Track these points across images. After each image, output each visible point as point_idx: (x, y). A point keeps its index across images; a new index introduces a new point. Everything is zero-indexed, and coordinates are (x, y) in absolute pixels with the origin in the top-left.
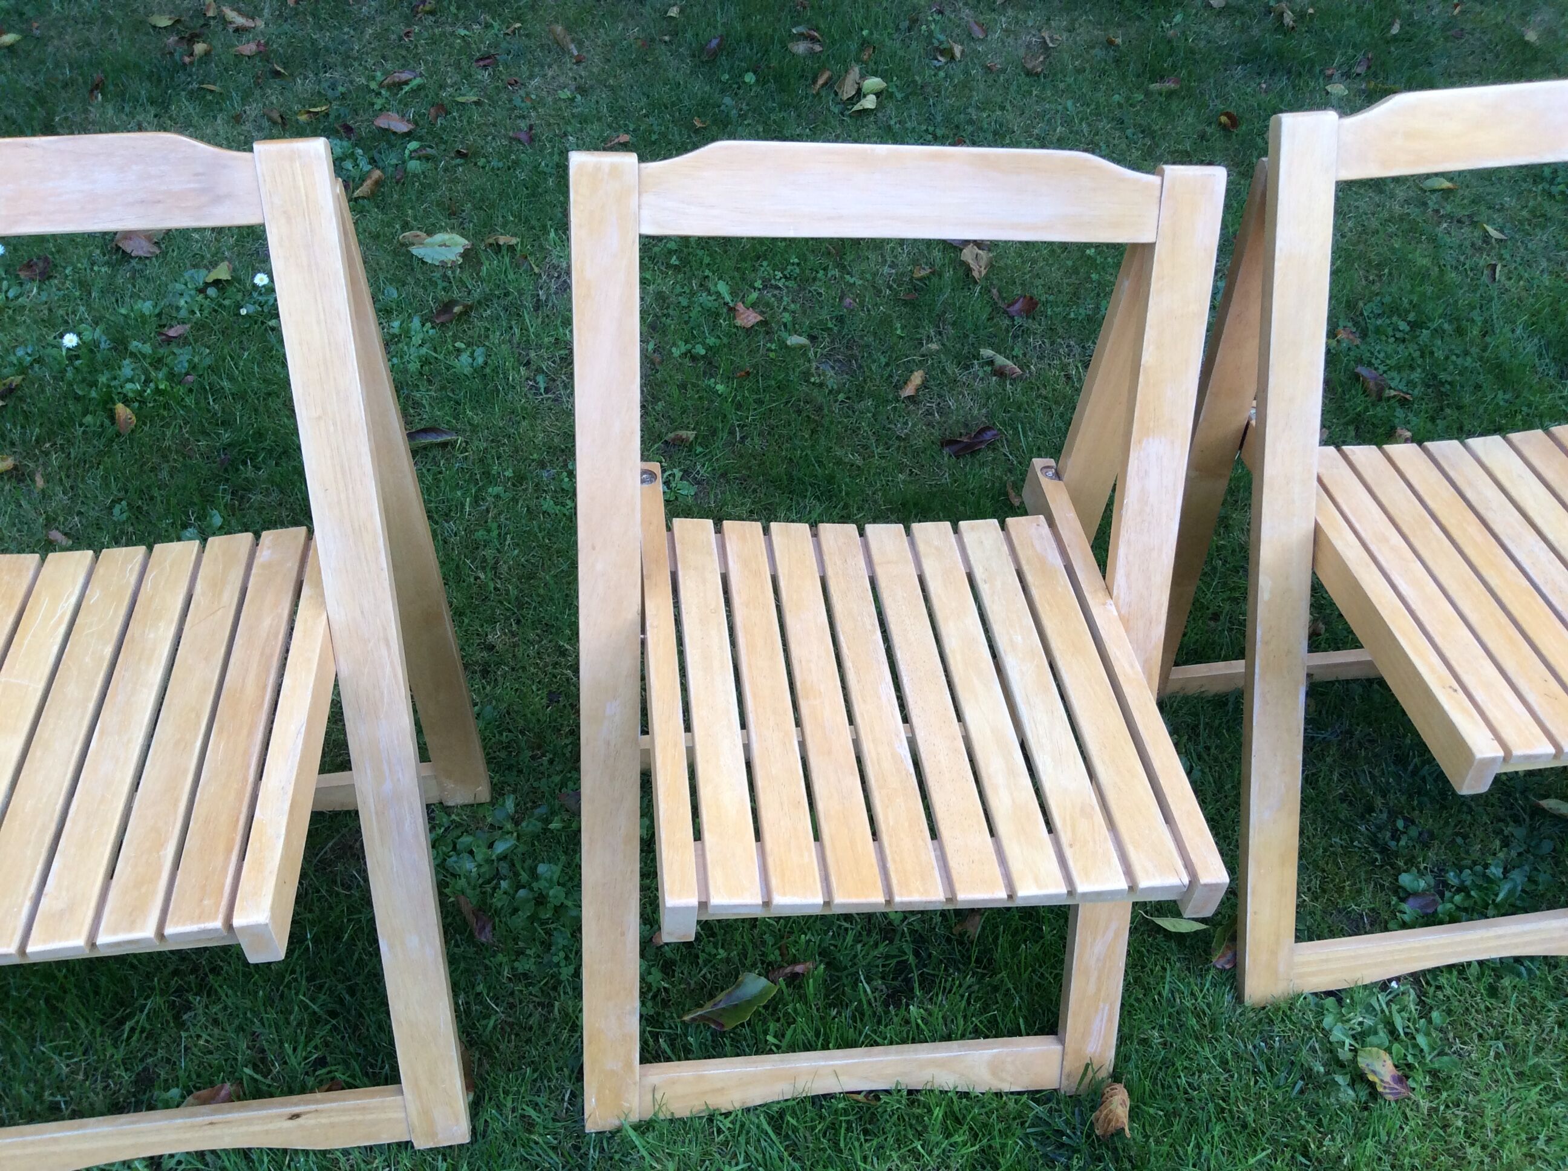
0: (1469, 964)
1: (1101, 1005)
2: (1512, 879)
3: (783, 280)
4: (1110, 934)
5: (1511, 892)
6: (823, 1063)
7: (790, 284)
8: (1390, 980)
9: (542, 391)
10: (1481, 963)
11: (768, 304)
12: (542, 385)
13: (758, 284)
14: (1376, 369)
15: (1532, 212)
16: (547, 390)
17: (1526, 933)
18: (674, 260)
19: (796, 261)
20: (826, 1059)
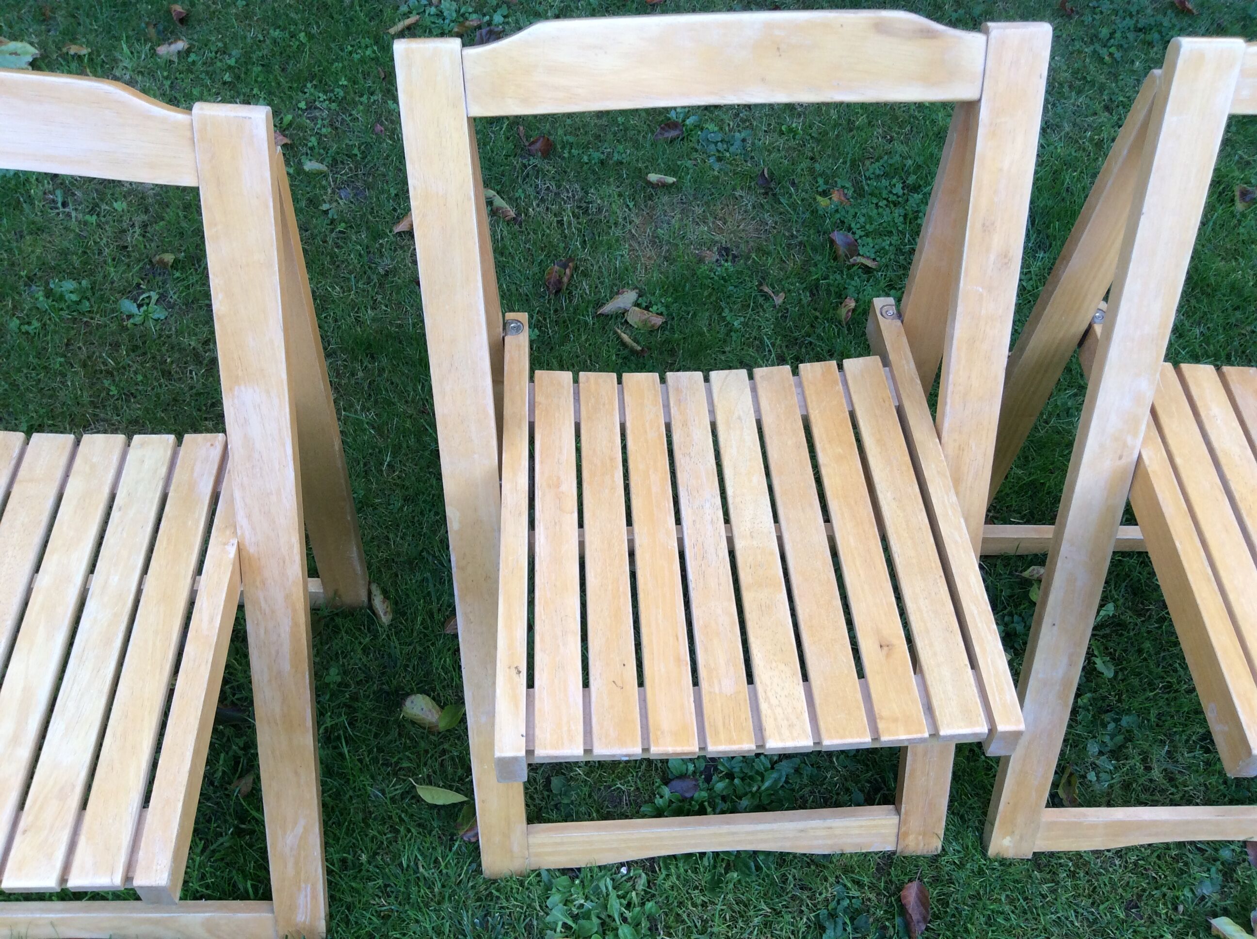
0: (702, 855)
1: (303, 885)
2: (779, 770)
3: (327, 102)
4: (299, 829)
5: (776, 781)
6: (38, 916)
7: (334, 106)
8: (622, 865)
9: (59, 205)
10: (716, 854)
11: (302, 128)
12: (60, 200)
13: (302, 105)
14: (854, 233)
15: (1075, 73)
16: (64, 204)
17: (762, 831)
18: (227, 77)
19: (345, 83)
20: (42, 910)
